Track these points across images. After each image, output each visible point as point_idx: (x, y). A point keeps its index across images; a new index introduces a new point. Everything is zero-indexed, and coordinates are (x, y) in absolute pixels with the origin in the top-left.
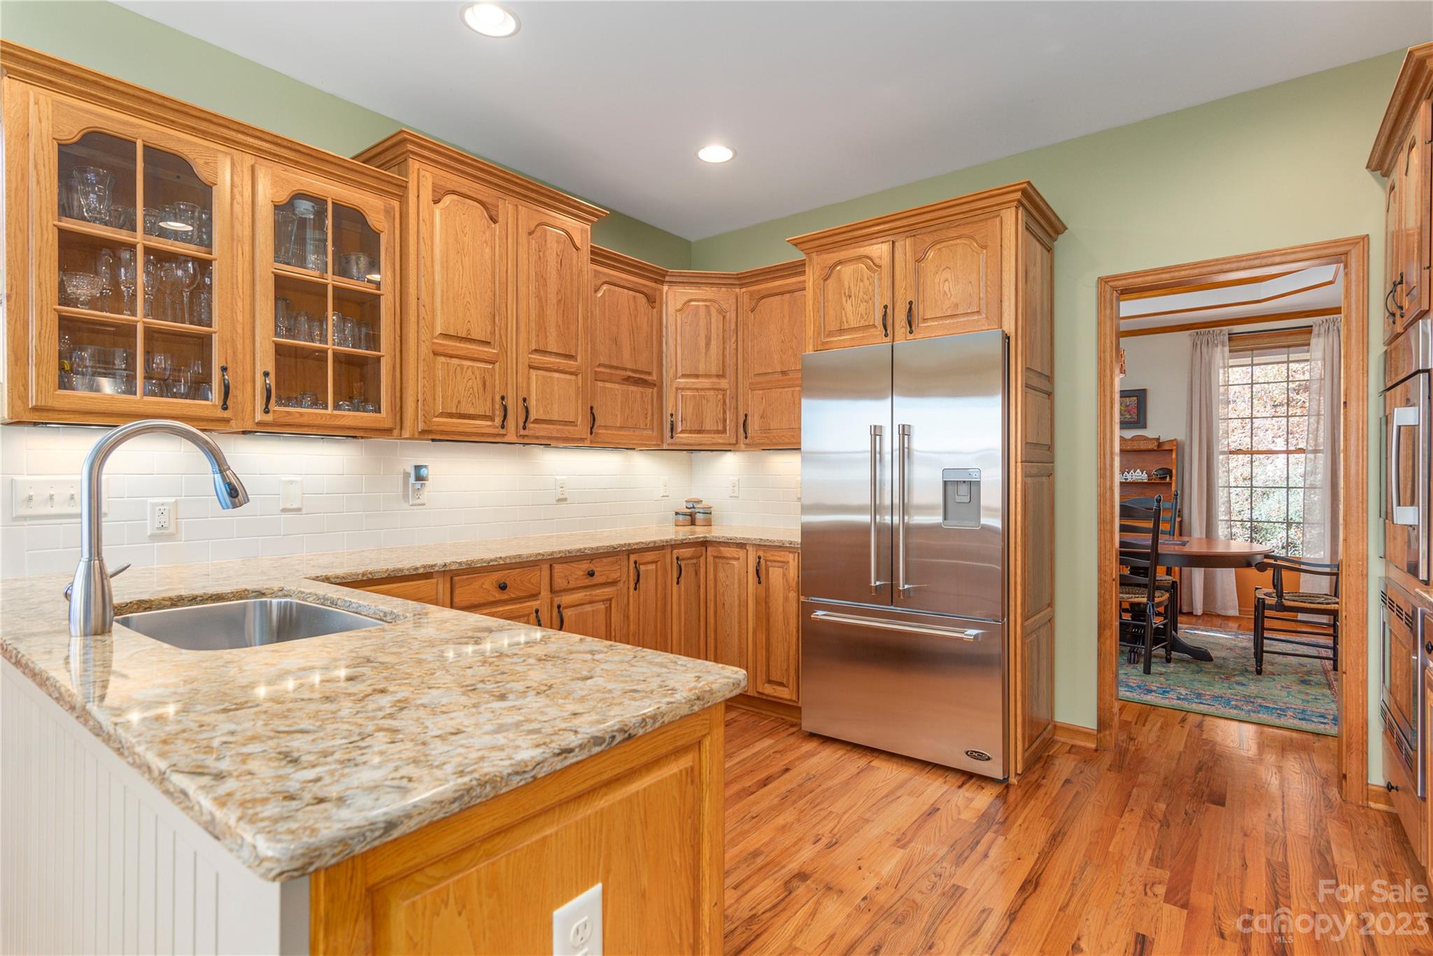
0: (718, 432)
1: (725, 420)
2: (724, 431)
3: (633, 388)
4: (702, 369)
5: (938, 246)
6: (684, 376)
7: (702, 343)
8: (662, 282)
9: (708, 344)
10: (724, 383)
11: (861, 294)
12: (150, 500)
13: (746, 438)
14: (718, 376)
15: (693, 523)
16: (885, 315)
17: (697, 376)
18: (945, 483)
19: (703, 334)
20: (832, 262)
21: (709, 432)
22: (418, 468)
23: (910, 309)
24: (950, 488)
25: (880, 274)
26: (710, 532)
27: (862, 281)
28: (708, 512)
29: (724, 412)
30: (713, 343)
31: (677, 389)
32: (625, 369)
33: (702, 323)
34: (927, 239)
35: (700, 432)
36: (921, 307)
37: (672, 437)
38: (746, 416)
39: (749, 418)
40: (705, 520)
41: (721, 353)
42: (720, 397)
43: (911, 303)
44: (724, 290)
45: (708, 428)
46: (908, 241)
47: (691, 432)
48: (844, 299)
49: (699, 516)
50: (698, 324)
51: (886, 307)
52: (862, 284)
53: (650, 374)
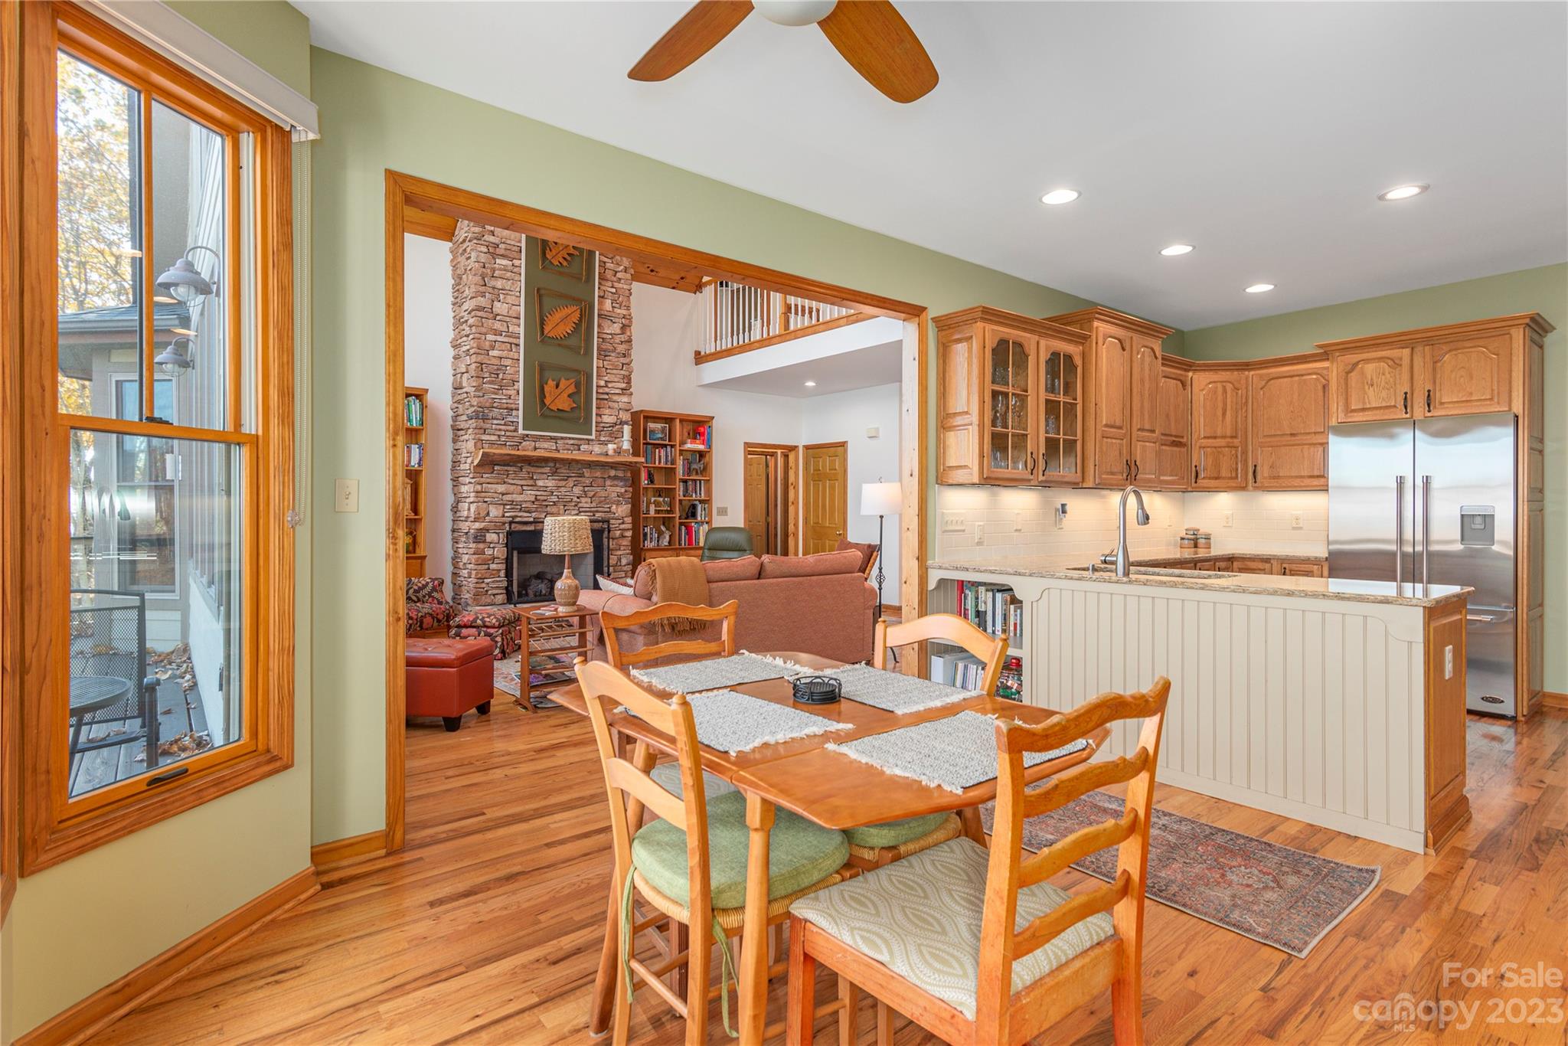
0: (1231, 478)
1: (1237, 469)
2: (1237, 477)
3: (1175, 449)
4: (1219, 433)
5: (1454, 352)
6: (1205, 438)
7: (1219, 413)
8: (1188, 371)
9: (1224, 414)
10: (1236, 442)
11: (1383, 383)
12: (977, 523)
13: (1255, 482)
14: (1232, 437)
15: (1196, 546)
16: (1406, 398)
17: (1215, 438)
18: (1462, 516)
19: (1220, 405)
20: (1355, 361)
21: (1224, 478)
22: (1063, 506)
23: (1429, 395)
24: (1465, 519)
25: (1401, 370)
26: (1210, 553)
27: (1384, 374)
28: (1208, 538)
29: (1237, 464)
30: (1228, 413)
31: (1200, 447)
32: (1171, 436)
33: (1220, 398)
34: (1444, 347)
35: (1217, 478)
36: (1438, 395)
37: (1196, 482)
38: (1255, 466)
39: (1258, 468)
40: (1206, 543)
41: (1234, 420)
42: (1233, 452)
43: (1429, 391)
44: (1236, 373)
45: (1224, 475)
46: (1427, 348)
47: (1210, 478)
48: (1367, 387)
49: (1202, 541)
50: (1216, 399)
51: (1406, 393)
52: (1383, 377)
53: (1183, 437)
